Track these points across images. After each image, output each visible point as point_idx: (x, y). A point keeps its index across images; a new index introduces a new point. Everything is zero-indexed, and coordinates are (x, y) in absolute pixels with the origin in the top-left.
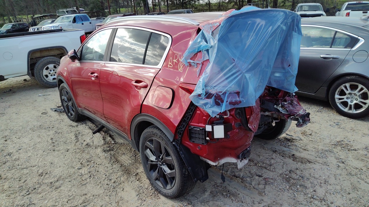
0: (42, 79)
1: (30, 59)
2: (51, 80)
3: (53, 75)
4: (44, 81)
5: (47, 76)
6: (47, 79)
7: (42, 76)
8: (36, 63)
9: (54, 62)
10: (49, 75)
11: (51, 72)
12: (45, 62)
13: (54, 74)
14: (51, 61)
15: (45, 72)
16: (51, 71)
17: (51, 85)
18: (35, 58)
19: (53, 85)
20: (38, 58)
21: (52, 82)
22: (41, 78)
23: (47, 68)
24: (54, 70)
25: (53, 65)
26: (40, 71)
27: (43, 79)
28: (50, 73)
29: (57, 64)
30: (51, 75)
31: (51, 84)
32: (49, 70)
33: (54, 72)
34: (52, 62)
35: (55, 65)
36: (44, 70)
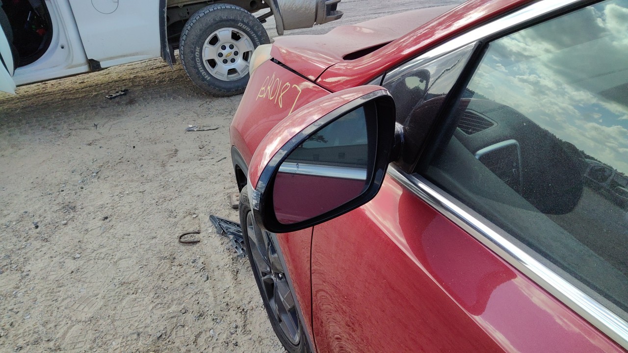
0: (199, 73)
1: (167, 8)
2: (223, 75)
3: (229, 59)
4: (204, 79)
5: (213, 63)
6: (212, 71)
7: (199, 65)
8: (186, 21)
9: (233, 20)
10: (219, 61)
11: (223, 52)
12: (209, 20)
13: (232, 56)
14: (224, 18)
15: (209, 52)
16: (224, 48)
17: (224, 88)
18: (184, 6)
19: (229, 90)
20: (191, 7)
21: (226, 80)
22: (197, 68)
23: (214, 41)
24: (232, 47)
25: (231, 29)
26: (195, 48)
27: (204, 73)
28: (220, 55)
29: (240, 28)
30: (225, 61)
31: (223, 85)
32: (219, 44)
33: (233, 51)
34: (228, 20)
35: (236, 30)
36: (206, 44)
